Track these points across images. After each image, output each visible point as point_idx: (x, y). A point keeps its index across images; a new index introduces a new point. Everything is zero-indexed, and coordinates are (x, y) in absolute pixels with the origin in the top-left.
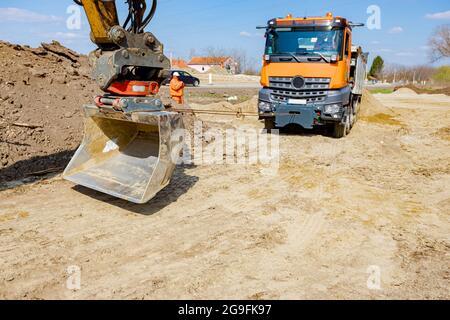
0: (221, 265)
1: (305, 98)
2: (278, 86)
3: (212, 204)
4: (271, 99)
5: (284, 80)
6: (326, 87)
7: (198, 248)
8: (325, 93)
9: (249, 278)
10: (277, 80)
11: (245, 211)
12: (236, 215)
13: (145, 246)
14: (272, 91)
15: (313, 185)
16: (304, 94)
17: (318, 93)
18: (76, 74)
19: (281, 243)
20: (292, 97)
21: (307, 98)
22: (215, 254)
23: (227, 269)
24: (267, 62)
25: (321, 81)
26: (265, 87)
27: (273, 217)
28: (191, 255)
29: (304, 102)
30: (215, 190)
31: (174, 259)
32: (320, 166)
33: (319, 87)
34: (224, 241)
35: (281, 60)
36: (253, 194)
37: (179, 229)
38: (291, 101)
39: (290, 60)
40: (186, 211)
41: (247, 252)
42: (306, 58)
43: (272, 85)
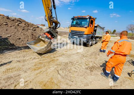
2: (72, 32)
4: (71, 36)
6: (83, 34)
8: (83, 35)
10: (73, 31)
14: (71, 34)
16: (78, 35)
17: (81, 35)
21: (79, 36)
25: (82, 32)
33: (82, 34)
35: (74, 26)
38: (75, 36)
39: (76, 26)
42: (79, 26)
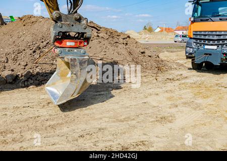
0: (134, 127)
1: (216, 45)
3: (145, 101)
4: (194, 45)
5: (203, 33)
7: (128, 119)
9: (145, 134)
11: (160, 106)
12: (155, 107)
13: (104, 115)
14: (194, 41)
15: (208, 97)
16: (216, 42)
18: (98, 36)
19: (170, 122)
20: (207, 45)
21: (218, 45)
22: (134, 122)
23: (136, 129)
24: (193, 22)
26: (191, 38)
27: (174, 110)
28: (123, 121)
29: (215, 47)
30: (151, 95)
31: (114, 122)
32: (220, 88)
34: (141, 117)
35: (202, 20)
36: (170, 99)
37: (124, 110)
38: (206, 47)
39: (207, 20)
40: (131, 103)
41: (150, 123)
42: (218, 18)
43: (194, 37)
